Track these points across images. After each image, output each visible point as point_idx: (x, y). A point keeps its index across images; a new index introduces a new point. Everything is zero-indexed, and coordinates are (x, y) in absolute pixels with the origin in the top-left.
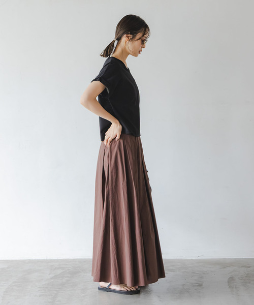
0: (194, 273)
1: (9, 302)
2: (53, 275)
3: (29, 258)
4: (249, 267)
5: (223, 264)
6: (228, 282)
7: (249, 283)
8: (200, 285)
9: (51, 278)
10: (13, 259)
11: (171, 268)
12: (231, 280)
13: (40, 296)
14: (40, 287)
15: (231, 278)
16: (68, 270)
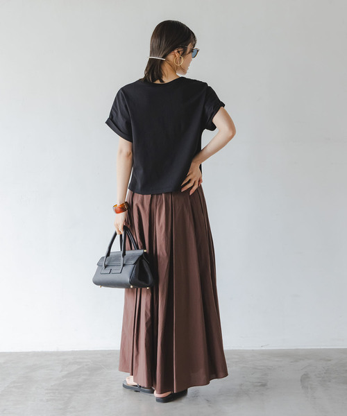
0: (256, 369)
1: (5, 410)
2: (66, 373)
4: (330, 360)
5: (294, 357)
6: (301, 381)
7: (330, 382)
8: (264, 385)
12: (305, 378)
13: (48, 400)
14: (47, 389)
15: (305, 374)
16: (86, 365)
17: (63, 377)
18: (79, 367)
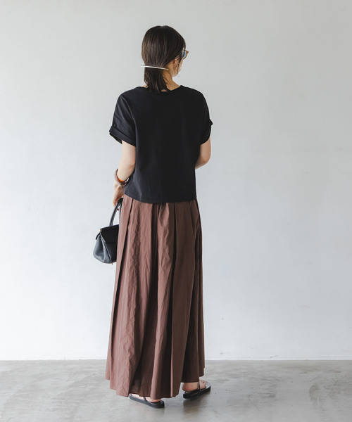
0: (265, 380)
1: (11, 418)
2: (73, 382)
3: (41, 359)
4: (339, 372)
5: (303, 368)
6: (310, 392)
7: (339, 393)
8: (272, 396)
9: (70, 386)
10: (19, 360)
11: (233, 372)
12: (314, 389)
13: (54, 410)
14: (53, 399)
15: (314, 386)
16: (94, 375)
17: (69, 386)
18: (86, 376)
